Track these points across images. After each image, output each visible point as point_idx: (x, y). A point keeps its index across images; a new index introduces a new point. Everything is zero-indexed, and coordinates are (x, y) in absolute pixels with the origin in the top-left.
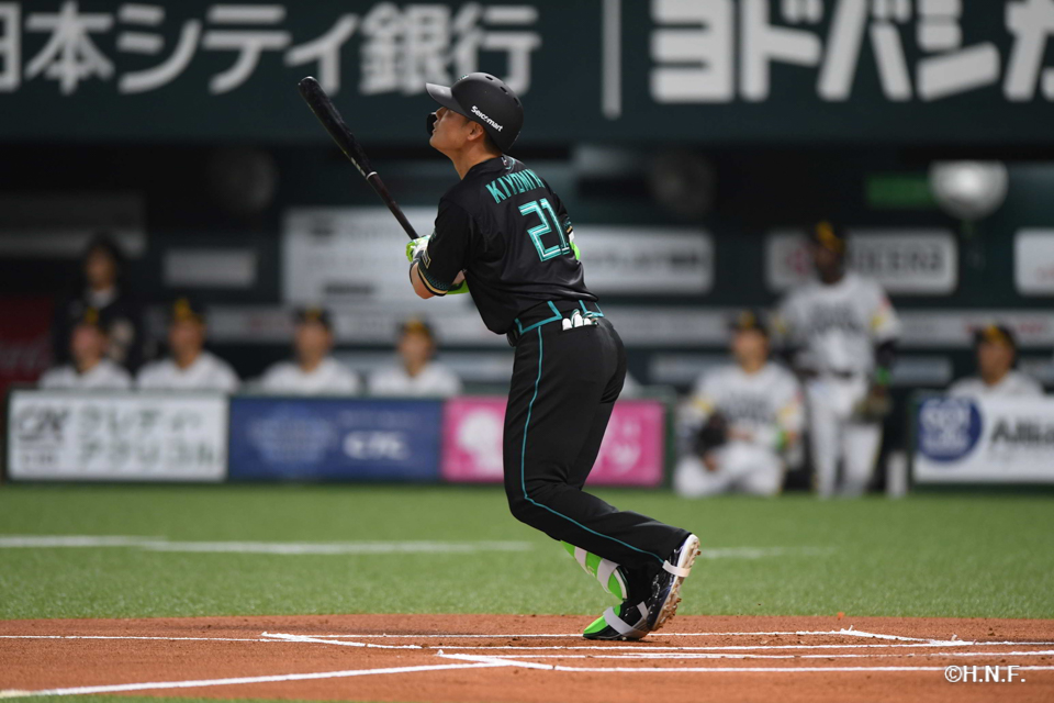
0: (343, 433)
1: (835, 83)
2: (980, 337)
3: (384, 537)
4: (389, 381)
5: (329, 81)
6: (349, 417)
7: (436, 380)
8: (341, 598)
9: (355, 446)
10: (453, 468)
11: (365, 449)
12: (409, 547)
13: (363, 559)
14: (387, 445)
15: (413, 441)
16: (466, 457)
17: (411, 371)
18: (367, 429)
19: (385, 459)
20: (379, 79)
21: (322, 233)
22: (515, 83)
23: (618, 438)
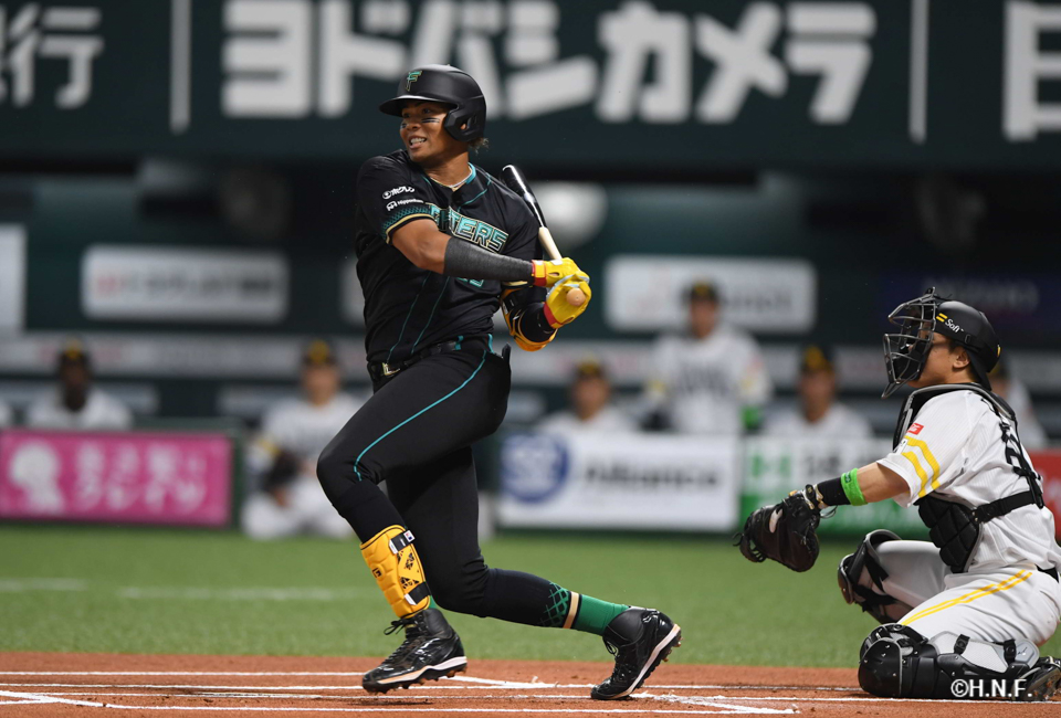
10: (3, 504)
16: (18, 492)
22: (75, 92)
23: (182, 474)
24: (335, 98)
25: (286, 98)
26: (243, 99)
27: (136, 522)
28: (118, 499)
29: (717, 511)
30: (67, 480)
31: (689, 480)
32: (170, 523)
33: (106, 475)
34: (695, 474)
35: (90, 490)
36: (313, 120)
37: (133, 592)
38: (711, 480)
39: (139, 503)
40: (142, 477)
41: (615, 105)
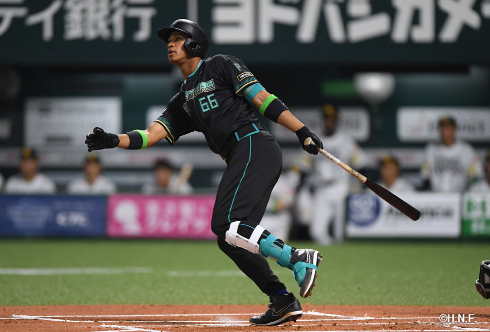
0: (56, 213)
1: (307, 33)
2: (382, 163)
3: (76, 265)
4: (79, 186)
5: (48, 32)
6: (58, 205)
7: (103, 185)
8: (54, 297)
9: (62, 219)
10: (112, 230)
11: (67, 221)
12: (89, 271)
13: (65, 277)
14: (78, 219)
15: (91, 217)
16: (118, 225)
17: (90, 180)
18: (68, 211)
19: (77, 226)
20: (74, 32)
21: (45, 110)
22: (143, 34)
23: (197, 215)
24: (266, 35)
25: (243, 35)
26: (222, 35)
27: (175, 238)
28: (167, 227)
29: (451, 228)
30: (142, 218)
31: (437, 214)
32: (190, 238)
33: (161, 216)
34: (440, 211)
35: (153, 223)
36: (256, 45)
37: (173, 274)
38: (448, 213)
39: (176, 229)
40: (177, 217)
41: (400, 35)
